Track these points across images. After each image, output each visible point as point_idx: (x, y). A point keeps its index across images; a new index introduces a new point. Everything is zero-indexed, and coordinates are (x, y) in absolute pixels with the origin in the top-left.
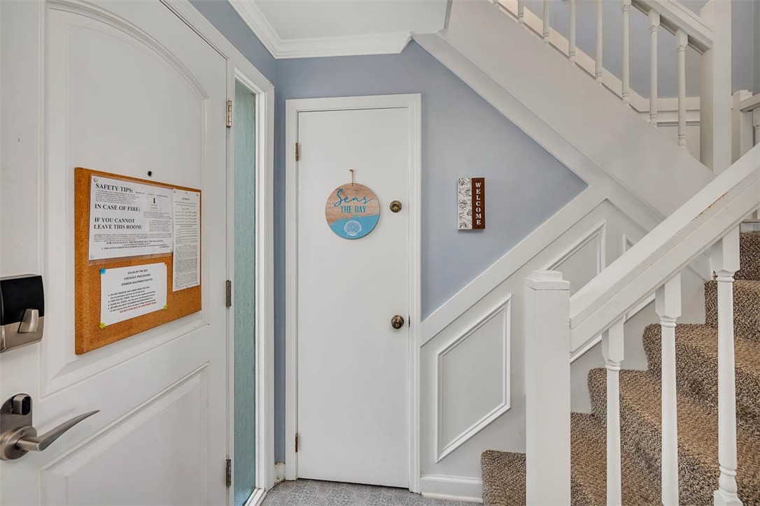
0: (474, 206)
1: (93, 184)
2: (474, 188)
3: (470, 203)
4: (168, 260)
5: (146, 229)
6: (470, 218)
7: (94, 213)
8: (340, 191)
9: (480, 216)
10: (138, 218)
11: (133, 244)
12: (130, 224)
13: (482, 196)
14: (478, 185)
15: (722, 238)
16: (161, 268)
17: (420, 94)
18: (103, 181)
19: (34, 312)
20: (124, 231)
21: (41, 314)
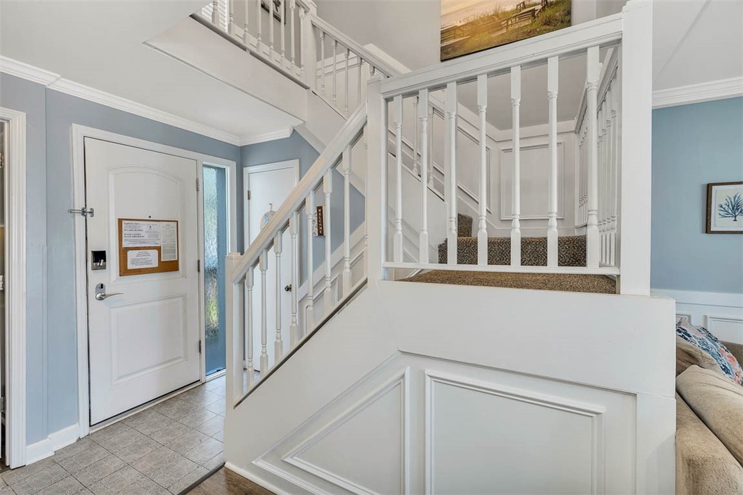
0: (318, 223)
1: (123, 224)
2: (318, 212)
3: (316, 221)
4: (159, 249)
5: (146, 237)
6: (317, 229)
7: (124, 232)
8: (266, 215)
9: (321, 228)
10: (142, 234)
11: (141, 243)
12: (139, 236)
13: (322, 217)
14: (320, 211)
15: (273, 239)
16: (156, 252)
17: (298, 160)
18: (126, 222)
19: (102, 261)
20: (137, 238)
21: (105, 261)
